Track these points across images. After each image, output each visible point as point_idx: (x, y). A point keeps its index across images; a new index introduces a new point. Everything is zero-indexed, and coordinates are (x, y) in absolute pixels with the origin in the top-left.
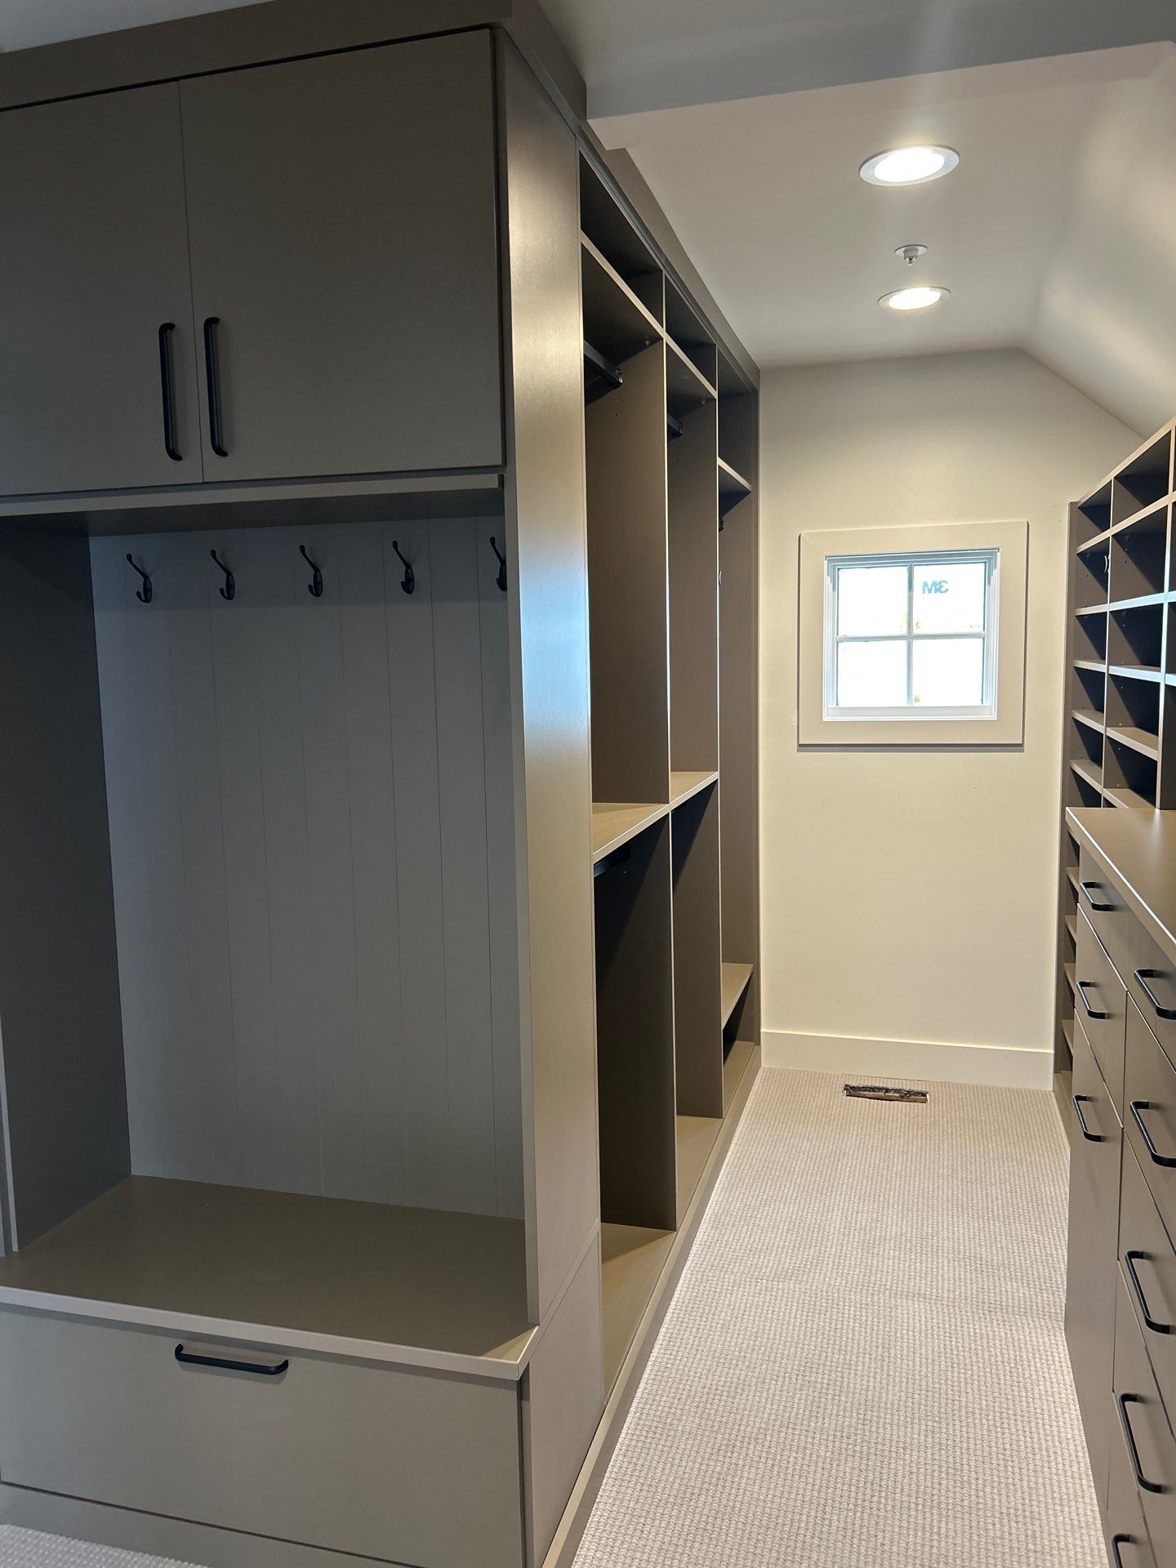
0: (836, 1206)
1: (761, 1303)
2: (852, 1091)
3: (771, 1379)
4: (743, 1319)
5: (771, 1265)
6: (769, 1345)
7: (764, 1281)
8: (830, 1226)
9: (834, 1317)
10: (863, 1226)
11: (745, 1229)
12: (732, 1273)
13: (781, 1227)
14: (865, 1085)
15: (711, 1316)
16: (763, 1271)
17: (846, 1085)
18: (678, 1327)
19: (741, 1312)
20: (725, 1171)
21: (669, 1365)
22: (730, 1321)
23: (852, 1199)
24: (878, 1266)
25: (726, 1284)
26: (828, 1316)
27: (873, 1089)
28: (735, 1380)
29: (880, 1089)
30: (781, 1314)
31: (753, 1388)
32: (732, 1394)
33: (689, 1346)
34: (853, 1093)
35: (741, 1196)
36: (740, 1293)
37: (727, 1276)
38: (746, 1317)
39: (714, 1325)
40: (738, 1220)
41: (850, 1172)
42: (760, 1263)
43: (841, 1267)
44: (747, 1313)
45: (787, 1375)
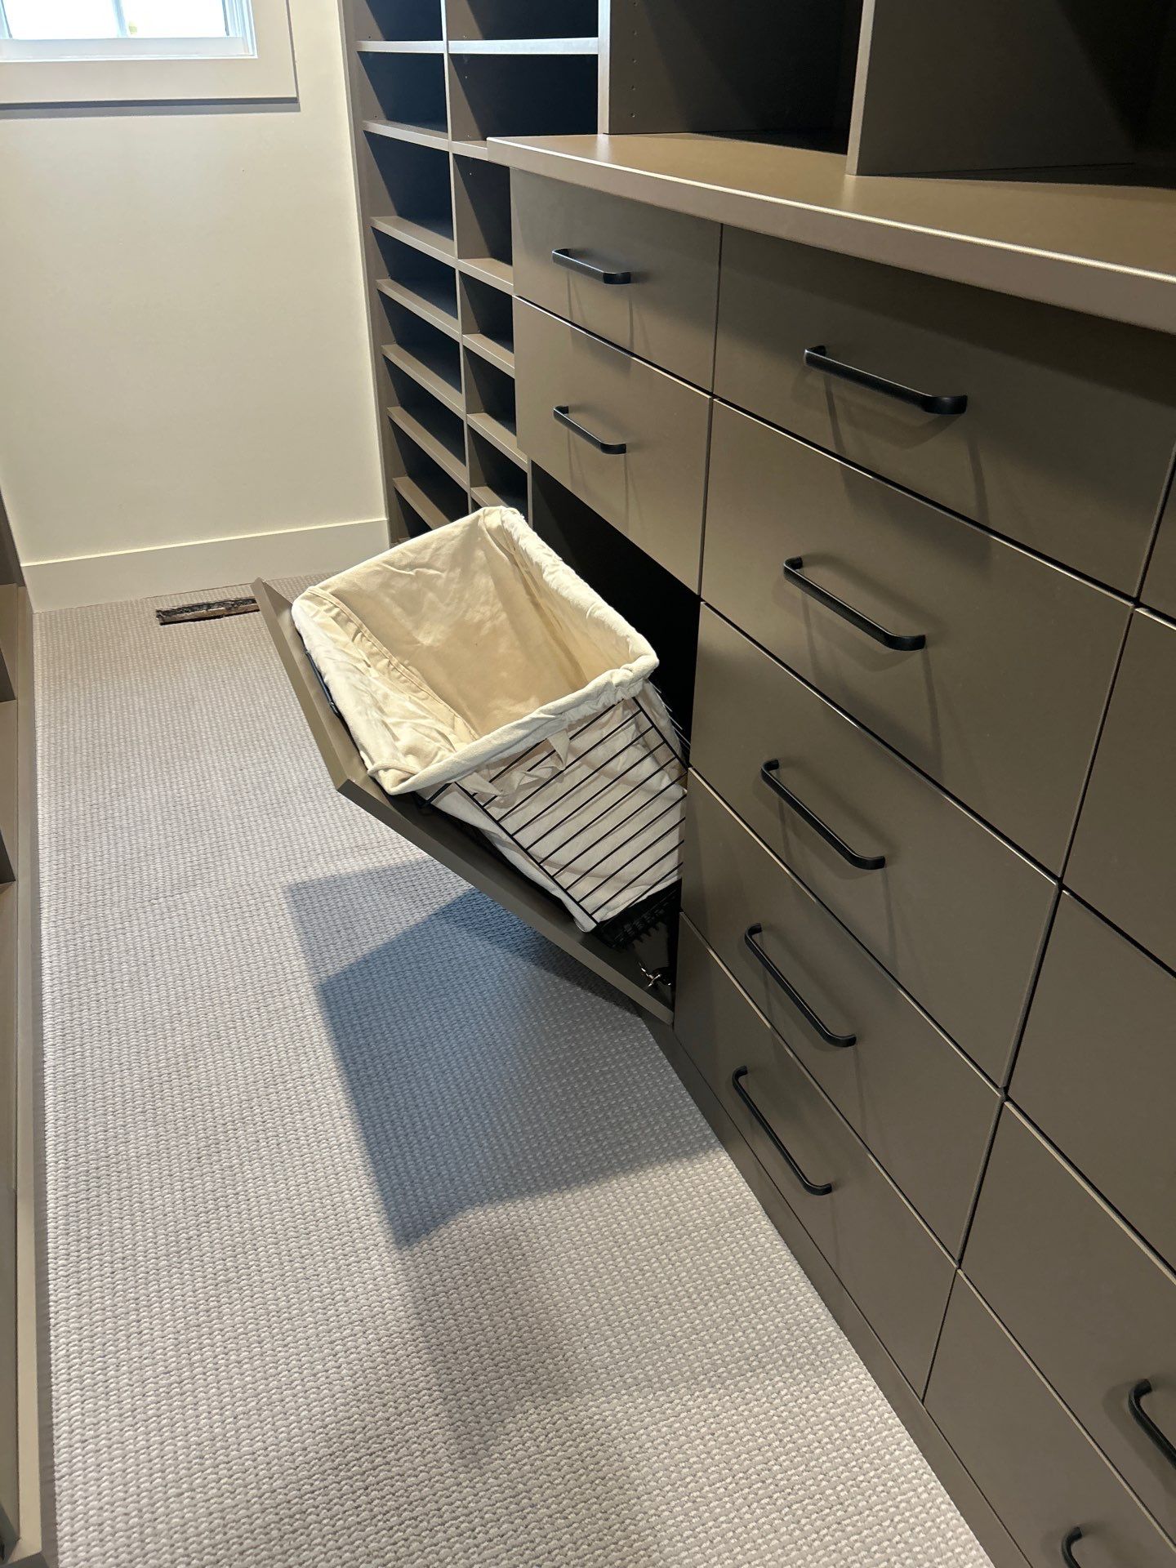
0: (211, 769)
1: (170, 932)
2: (168, 617)
3: (227, 1028)
4: (154, 962)
5: (160, 875)
6: (204, 983)
7: (161, 900)
8: (215, 798)
9: (272, 914)
10: (256, 785)
11: (104, 839)
12: (113, 904)
13: (153, 819)
14: (181, 605)
15: (108, 975)
16: (154, 886)
17: (158, 611)
18: (67, 1010)
19: (148, 954)
20: (43, 768)
21: (78, 1071)
22: (137, 972)
23: (227, 754)
24: (295, 830)
25: (110, 922)
26: (263, 916)
27: (192, 608)
28: (180, 1051)
29: (200, 606)
30: (202, 935)
31: (208, 1052)
32: (184, 1072)
33: (96, 1030)
34: (168, 619)
35: (80, 796)
36: (136, 928)
37: (107, 912)
38: (157, 958)
39: (118, 986)
40: (89, 829)
41: (210, 721)
42: (145, 877)
43: (252, 846)
44: (157, 952)
45: (245, 1014)
